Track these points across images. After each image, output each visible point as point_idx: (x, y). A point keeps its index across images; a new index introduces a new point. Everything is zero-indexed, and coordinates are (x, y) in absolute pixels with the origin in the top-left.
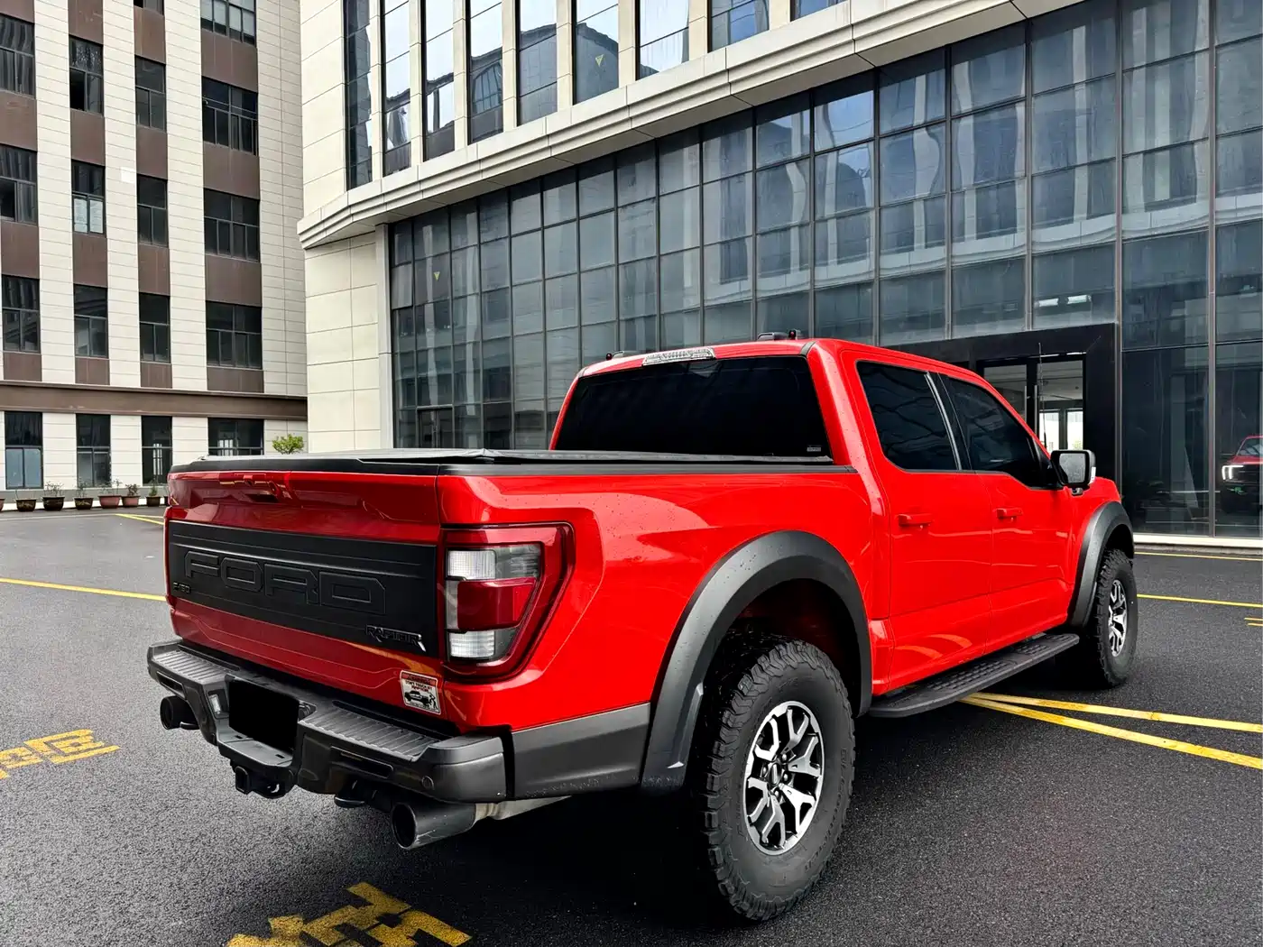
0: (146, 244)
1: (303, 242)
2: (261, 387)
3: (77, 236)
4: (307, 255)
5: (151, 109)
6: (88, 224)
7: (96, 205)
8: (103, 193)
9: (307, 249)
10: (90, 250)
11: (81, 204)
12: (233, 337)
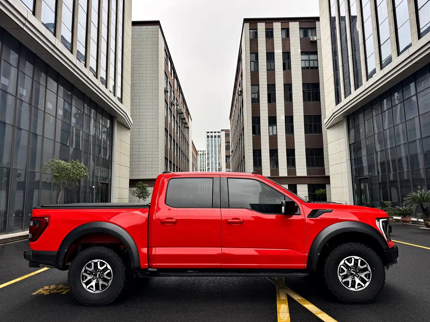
0: (288, 135)
1: (326, 126)
2: (324, 174)
3: (270, 136)
4: (328, 131)
5: (288, 97)
6: (273, 133)
7: (275, 127)
8: (276, 124)
9: (327, 129)
10: (273, 139)
11: (271, 128)
12: (315, 158)
